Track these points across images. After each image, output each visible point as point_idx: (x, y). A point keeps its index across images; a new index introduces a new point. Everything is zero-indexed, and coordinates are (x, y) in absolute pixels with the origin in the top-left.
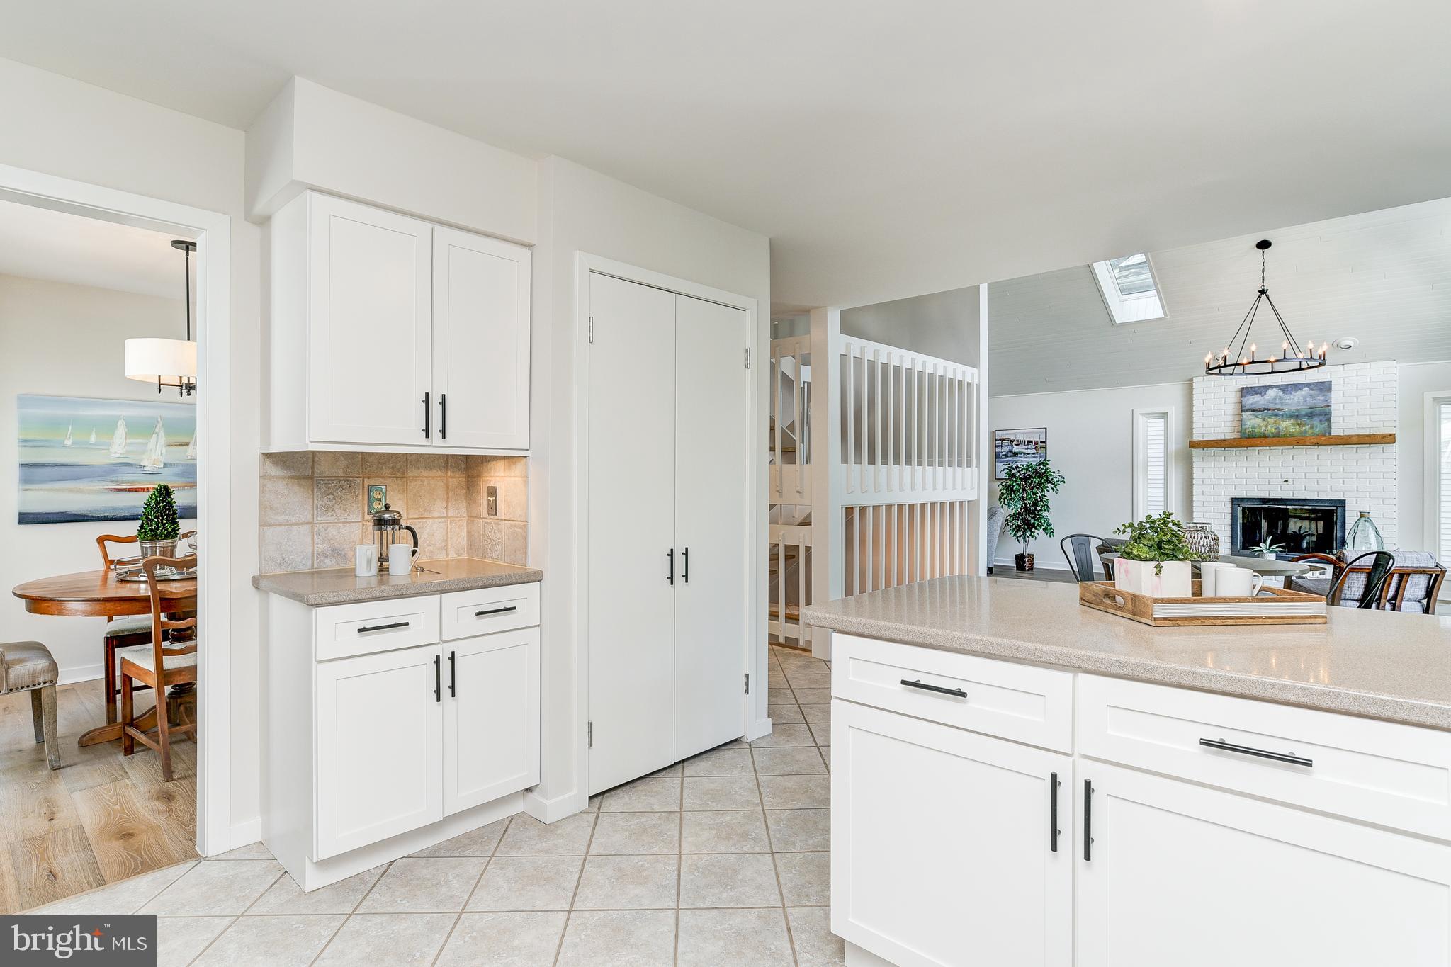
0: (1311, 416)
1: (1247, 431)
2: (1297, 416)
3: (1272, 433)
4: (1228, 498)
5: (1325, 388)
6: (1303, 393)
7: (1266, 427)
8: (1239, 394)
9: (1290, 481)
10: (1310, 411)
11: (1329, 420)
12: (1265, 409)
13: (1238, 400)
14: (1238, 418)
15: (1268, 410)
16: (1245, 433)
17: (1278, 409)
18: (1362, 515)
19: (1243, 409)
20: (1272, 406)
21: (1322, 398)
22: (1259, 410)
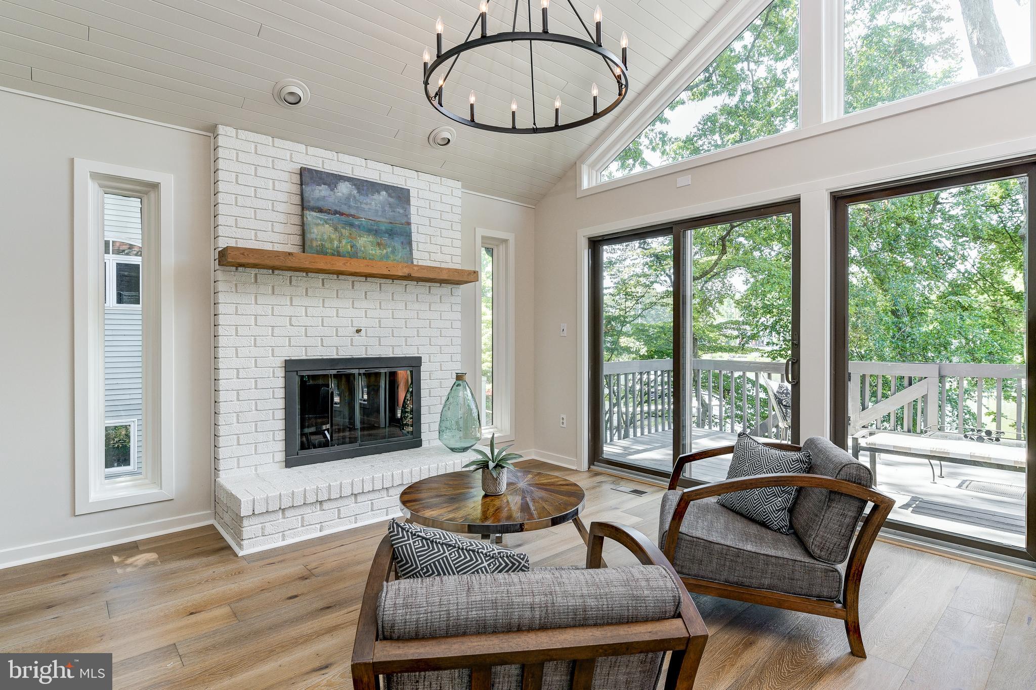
0: (391, 233)
1: (314, 244)
2: (376, 231)
3: (348, 253)
4: (279, 362)
5: (401, 196)
6: (381, 198)
7: (340, 242)
8: (296, 179)
9: (363, 333)
10: (389, 227)
11: (410, 243)
12: (336, 212)
13: (296, 189)
14: (297, 220)
15: (342, 214)
16: (311, 247)
17: (353, 216)
18: (459, 377)
19: (304, 205)
20: (344, 209)
21: (401, 211)
22: (328, 212)
